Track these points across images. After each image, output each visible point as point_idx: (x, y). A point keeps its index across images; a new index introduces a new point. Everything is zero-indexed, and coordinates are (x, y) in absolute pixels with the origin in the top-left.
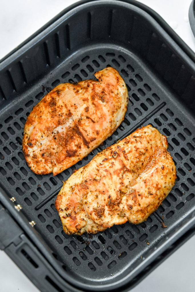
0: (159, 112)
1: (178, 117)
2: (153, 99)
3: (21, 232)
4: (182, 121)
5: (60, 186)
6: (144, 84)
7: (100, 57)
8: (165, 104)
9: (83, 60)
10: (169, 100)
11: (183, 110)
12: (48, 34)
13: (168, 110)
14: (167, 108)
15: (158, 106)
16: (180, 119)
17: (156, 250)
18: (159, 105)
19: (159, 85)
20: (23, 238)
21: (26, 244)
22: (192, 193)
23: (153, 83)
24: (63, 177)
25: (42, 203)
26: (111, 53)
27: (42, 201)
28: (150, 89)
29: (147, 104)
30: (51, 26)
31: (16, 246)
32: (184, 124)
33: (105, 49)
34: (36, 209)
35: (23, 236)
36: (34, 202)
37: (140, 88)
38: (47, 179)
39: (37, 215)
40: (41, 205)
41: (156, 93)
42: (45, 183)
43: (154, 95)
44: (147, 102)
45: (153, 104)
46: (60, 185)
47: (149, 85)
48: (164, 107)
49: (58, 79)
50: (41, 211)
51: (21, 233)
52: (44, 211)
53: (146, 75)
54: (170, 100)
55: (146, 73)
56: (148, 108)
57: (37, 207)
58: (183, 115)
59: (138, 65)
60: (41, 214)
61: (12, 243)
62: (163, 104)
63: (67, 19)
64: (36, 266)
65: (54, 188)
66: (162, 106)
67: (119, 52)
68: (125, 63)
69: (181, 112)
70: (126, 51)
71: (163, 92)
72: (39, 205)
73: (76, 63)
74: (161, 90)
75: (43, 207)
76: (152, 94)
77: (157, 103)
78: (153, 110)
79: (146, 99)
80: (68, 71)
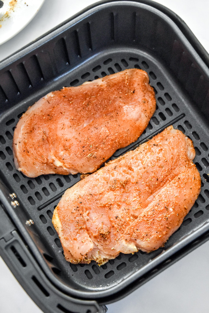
0: (177, 123)
1: (196, 130)
2: (172, 109)
3: (13, 228)
4: (199, 134)
5: (66, 189)
6: (164, 93)
7: (123, 61)
8: (184, 115)
9: (105, 62)
10: (188, 112)
11: (202, 124)
12: (66, 30)
13: (186, 122)
14: (186, 120)
15: (176, 117)
16: (197, 132)
17: (151, 262)
18: (178, 116)
19: (180, 96)
20: (14, 235)
21: (16, 241)
22: (201, 210)
23: (174, 93)
24: (70, 179)
25: (46, 204)
26: (135, 58)
27: (46, 201)
28: (170, 99)
29: (166, 114)
30: (71, 22)
31: (6, 242)
32: (201, 138)
33: (129, 54)
34: (39, 209)
35: (15, 232)
36: (37, 202)
37: (160, 96)
38: (53, 180)
39: (39, 215)
40: (44, 205)
41: (176, 103)
42: (51, 184)
43: (174, 105)
44: (165, 112)
45: (171, 114)
46: (66, 187)
47: (170, 94)
48: (183, 118)
49: (77, 78)
50: (44, 212)
51: (13, 230)
52: (46, 212)
53: (168, 84)
54: (190, 113)
55: (168, 82)
56: (167, 118)
57: (40, 208)
58: (201, 129)
59: (161, 73)
60: (44, 214)
61: (3, 238)
62: (182, 116)
63: (88, 16)
64: (24, 265)
65: (59, 190)
66: (180, 117)
67: (143, 58)
68: (148, 69)
69: (199, 125)
70: (150, 58)
71: (183, 104)
72: (42, 205)
73: (98, 65)
74: (182, 101)
75: (46, 208)
76: (172, 104)
77: (176, 114)
78: (171, 121)
79: (165, 109)
80: (88, 72)
